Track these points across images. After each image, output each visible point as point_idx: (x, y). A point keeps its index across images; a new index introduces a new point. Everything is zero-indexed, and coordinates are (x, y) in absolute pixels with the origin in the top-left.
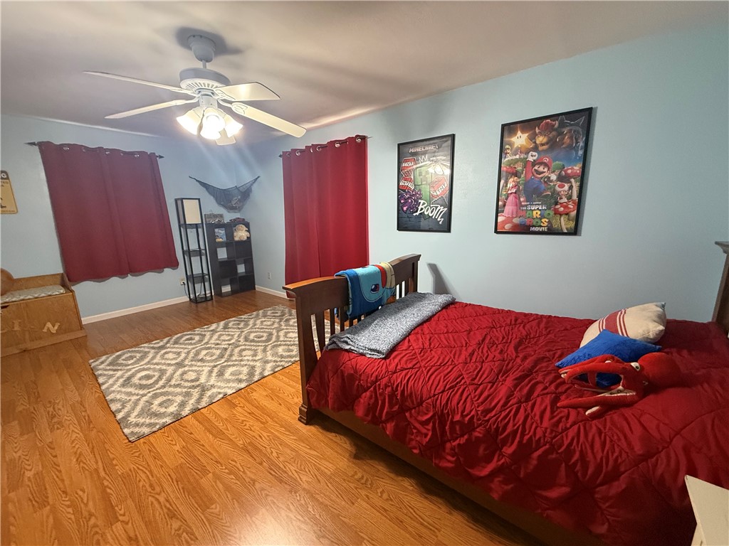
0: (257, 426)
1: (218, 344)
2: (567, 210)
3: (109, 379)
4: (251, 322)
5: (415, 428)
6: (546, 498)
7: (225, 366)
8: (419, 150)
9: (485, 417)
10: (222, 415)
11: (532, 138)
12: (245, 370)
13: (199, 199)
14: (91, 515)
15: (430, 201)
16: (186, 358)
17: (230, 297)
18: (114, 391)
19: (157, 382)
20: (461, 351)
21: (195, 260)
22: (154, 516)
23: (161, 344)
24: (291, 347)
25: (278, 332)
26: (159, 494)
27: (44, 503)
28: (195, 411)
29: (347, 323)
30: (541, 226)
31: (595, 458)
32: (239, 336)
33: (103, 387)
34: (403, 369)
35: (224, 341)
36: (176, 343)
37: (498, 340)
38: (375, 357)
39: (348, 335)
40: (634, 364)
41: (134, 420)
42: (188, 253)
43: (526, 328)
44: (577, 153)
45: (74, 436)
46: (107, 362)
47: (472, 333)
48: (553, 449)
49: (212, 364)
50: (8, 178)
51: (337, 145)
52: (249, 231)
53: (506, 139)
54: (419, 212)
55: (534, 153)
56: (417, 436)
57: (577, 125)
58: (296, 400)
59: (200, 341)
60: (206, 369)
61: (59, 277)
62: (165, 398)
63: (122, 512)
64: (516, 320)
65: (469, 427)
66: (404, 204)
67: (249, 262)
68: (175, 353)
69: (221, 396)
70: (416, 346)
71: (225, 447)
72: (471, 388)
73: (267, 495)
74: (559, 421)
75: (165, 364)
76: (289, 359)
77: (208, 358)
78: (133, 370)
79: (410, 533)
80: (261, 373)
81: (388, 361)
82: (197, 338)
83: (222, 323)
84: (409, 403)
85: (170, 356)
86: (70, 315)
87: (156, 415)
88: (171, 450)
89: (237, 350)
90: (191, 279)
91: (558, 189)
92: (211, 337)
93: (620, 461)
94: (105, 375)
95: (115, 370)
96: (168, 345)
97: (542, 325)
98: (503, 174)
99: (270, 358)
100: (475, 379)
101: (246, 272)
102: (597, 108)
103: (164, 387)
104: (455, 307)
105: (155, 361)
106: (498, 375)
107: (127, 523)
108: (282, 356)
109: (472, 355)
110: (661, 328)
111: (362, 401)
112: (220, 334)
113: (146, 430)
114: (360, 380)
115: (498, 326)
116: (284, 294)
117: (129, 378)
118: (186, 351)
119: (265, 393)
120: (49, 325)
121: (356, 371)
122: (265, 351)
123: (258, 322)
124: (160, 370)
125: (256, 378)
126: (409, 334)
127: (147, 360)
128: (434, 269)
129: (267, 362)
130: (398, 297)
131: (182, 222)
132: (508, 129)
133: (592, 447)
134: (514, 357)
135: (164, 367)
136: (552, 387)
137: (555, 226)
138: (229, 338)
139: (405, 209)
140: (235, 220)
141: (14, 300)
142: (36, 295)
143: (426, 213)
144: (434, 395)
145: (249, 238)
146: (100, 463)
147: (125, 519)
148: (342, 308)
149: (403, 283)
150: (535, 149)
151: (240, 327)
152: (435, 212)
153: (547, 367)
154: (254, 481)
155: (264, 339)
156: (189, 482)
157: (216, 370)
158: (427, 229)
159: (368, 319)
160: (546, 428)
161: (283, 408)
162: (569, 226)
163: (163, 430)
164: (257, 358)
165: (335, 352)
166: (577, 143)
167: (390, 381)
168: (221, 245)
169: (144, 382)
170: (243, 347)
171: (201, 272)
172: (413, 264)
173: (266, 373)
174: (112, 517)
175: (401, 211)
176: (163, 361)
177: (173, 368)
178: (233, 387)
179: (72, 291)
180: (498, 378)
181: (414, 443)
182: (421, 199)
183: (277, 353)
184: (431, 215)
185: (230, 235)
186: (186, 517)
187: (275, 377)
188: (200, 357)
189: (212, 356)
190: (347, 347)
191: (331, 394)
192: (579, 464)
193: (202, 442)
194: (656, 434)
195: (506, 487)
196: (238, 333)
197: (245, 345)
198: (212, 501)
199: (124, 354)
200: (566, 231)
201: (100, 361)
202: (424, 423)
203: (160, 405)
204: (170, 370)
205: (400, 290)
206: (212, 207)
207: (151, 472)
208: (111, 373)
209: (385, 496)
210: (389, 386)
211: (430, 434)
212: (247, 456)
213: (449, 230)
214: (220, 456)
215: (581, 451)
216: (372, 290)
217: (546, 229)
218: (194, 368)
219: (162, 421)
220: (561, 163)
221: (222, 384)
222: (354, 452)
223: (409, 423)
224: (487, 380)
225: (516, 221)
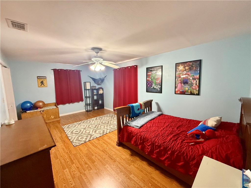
0: (105, 146)
1: (94, 124)
2: (196, 88)
3: (67, 131)
4: (103, 118)
5: (147, 147)
6: (179, 165)
7: (96, 130)
8: (152, 69)
9: (164, 144)
10: (97, 142)
11: (185, 67)
12: (102, 131)
13: (90, 82)
14: (68, 162)
15: (156, 84)
16: (86, 127)
17: (97, 110)
18: (69, 134)
19: (79, 133)
20: (161, 128)
21: (88, 99)
22: (82, 163)
23: (79, 123)
24: (114, 126)
25: (111, 121)
26: (82, 159)
27: (58, 158)
28: (89, 141)
29: (130, 119)
30: (188, 92)
31: (189, 154)
32: (100, 122)
33: (66, 133)
34: (144, 131)
35: (96, 123)
36: (83, 123)
37: (173, 125)
38: (137, 128)
39: (130, 122)
40: (204, 132)
41: (75, 142)
42: (86, 97)
43: (182, 123)
44: (197, 72)
45: (61, 144)
46: (67, 127)
47: (166, 123)
48: (180, 152)
49: (93, 129)
50: (46, 78)
51: (129, 68)
52: (103, 91)
53: (177, 67)
54: (153, 87)
55: (185, 72)
56: (147, 149)
57: (197, 64)
58: (116, 140)
59: (90, 123)
60: (92, 130)
61: (54, 103)
62: (82, 137)
63: (75, 162)
64: (180, 120)
65: (159, 146)
66: (148, 85)
67: (103, 100)
68: (83, 125)
69: (96, 137)
70: (149, 126)
71: (97, 150)
72: (161, 137)
73: (108, 162)
74: (182, 145)
75: (81, 128)
76: (114, 129)
77: (92, 127)
78: (73, 129)
79: (144, 174)
80: (106, 132)
81: (140, 129)
82: (89, 122)
83: (95, 118)
84: (145, 140)
85: (82, 126)
86: (57, 114)
87: (80, 141)
88: (84, 149)
89: (99, 126)
90: (87, 105)
91: (193, 82)
92: (92, 122)
93: (195, 155)
94: (66, 130)
95: (69, 129)
96: (81, 123)
97: (188, 122)
98: (177, 77)
99: (108, 128)
100: (163, 135)
101: (102, 103)
102: (202, 60)
103: (81, 134)
104: (162, 116)
105: (78, 127)
106: (169, 134)
107: (76, 164)
108: (112, 128)
109: (163, 129)
110: (216, 123)
111: (133, 139)
112: (94, 121)
113: (78, 144)
114: (133, 134)
115: (174, 121)
116: (113, 110)
117: (72, 131)
118: (86, 125)
119: (107, 138)
120: (52, 116)
121: (132, 131)
122: (107, 126)
123: (105, 118)
124: (80, 130)
125: (105, 134)
126: (147, 123)
127: (76, 127)
128: (157, 104)
129: (108, 129)
130: (146, 112)
131: (85, 88)
132: (177, 65)
133: (189, 152)
134: (176, 130)
135: (81, 129)
136: (184, 138)
137: (193, 92)
138: (97, 122)
139: (148, 86)
140: (99, 88)
141: (45, 109)
142: (50, 108)
143: (155, 87)
144: (151, 138)
145: (103, 93)
146: (68, 151)
147: (76, 163)
148: (129, 115)
149: (147, 108)
150: (185, 70)
151: (100, 119)
152: (157, 87)
153: (185, 133)
154: (105, 158)
155: (107, 123)
156: (89, 157)
157: (94, 131)
158: (155, 92)
159: (136, 118)
160: (178, 147)
161: (112, 142)
162: (197, 93)
163: (82, 145)
164: (105, 128)
165: (126, 126)
166: (197, 69)
167: (140, 134)
168: (95, 95)
169: (76, 133)
170: (101, 125)
171: (89, 103)
172: (150, 102)
173: (107, 132)
174: (73, 163)
175: (147, 87)
176: (80, 128)
177: (83, 129)
178: (99, 135)
179: (58, 107)
180: (169, 135)
181: (146, 151)
182: (153, 83)
183: (110, 127)
184: (156, 88)
185: (98, 92)
186: (89, 164)
187: (110, 134)
188: (90, 127)
189: (93, 127)
190: (130, 125)
191: (125, 138)
192: (186, 157)
193: (92, 148)
194: (206, 149)
195: (169, 163)
196: (99, 121)
197: (102, 124)
198: (95, 162)
199: (70, 125)
200: (196, 94)
201: (65, 126)
202: (149, 146)
203: (81, 138)
204: (82, 130)
205: (146, 110)
206: (93, 84)
207: (80, 154)
208: (68, 130)
209: (138, 165)
210: (140, 136)
211: (150, 148)
212: (103, 153)
213: (161, 93)
214: (96, 152)
215: (186, 153)
216: (138, 110)
217: (190, 93)
218: (88, 130)
219: (81, 142)
220: (193, 74)
221: (96, 135)
222: (131, 154)
223: (145, 145)
224: (166, 135)
225: (181, 90)
